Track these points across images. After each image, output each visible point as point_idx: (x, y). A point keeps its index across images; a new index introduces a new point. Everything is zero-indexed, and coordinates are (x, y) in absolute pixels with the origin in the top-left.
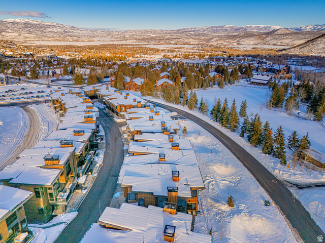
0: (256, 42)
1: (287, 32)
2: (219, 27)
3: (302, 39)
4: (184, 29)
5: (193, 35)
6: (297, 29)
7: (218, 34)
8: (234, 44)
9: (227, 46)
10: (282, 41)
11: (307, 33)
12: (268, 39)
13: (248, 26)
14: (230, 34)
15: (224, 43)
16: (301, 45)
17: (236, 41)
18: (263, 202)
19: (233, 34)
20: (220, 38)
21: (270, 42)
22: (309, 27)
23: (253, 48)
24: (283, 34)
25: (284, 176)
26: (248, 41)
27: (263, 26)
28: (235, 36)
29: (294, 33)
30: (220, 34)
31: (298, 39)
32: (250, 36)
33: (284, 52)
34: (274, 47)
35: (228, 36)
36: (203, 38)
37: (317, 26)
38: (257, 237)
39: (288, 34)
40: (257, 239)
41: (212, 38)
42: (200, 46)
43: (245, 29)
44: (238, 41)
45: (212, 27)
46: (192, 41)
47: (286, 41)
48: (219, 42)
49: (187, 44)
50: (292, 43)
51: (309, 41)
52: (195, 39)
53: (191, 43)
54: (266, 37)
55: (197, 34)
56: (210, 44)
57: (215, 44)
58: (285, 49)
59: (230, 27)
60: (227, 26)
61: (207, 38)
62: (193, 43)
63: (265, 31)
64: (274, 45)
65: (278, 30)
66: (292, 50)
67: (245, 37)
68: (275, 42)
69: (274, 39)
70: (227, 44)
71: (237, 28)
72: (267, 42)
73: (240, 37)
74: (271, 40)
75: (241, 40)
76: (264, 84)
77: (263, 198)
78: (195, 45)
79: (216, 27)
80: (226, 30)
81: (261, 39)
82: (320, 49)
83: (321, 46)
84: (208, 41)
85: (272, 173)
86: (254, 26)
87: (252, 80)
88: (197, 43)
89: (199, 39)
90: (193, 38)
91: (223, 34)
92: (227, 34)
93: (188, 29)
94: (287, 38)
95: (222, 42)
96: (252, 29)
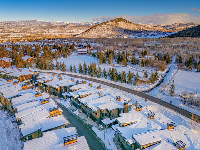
0: (59, 31)
1: (74, 25)
2: (32, 21)
3: (82, 29)
4: (5, 22)
5: (14, 26)
6: (78, 24)
7: (33, 26)
8: (46, 32)
9: (42, 33)
10: (73, 30)
11: (83, 26)
12: (65, 29)
13: (51, 21)
14: (41, 26)
15: (39, 32)
16: (84, 32)
17: (46, 30)
18: (144, 101)
19: (43, 26)
20: (36, 28)
21: (66, 31)
22: (83, 23)
23: (59, 35)
24: (72, 27)
26: (54, 30)
27: (59, 22)
28: (45, 27)
29: (77, 26)
30: (35, 26)
31: (80, 30)
32: (55, 28)
33: (76, 36)
34: (70, 34)
35: (40, 27)
36: (23, 28)
37: (87, 22)
39: (74, 27)
41: (30, 28)
42: (22, 33)
43: (50, 23)
44: (48, 30)
45: (27, 21)
46: (15, 30)
47: (75, 31)
48: (36, 31)
49: (11, 32)
50: (78, 31)
51: (87, 30)
52: (17, 29)
53: (15, 31)
54: (64, 28)
55: (17, 25)
56: (30, 32)
57: (33, 32)
58: (77, 35)
59: (39, 21)
60: (37, 21)
61: (26, 28)
62: (17, 31)
63: (61, 25)
64: (69, 32)
65: (69, 24)
66: (80, 35)
67: (51, 28)
68: (69, 31)
69: (68, 29)
70: (41, 32)
71: (44, 22)
72: (65, 31)
73: (48, 28)
74: (67, 30)
75: (50, 30)
76: (85, 54)
77: (142, 99)
78: (18, 32)
79: (30, 21)
80: (37, 23)
81: (61, 29)
82: (93, 34)
83: (93, 33)
84: (28, 30)
85: (134, 90)
86: (54, 21)
87: (78, 52)
88: (19, 31)
89: (20, 28)
90: (15, 28)
91: (36, 26)
92: (39, 25)
93: (8, 21)
94: (75, 29)
95: (38, 31)
96: (54, 23)
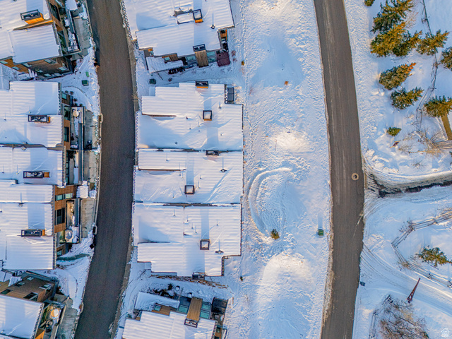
18: (316, 229)
25: (376, 165)
38: (289, 276)
40: (289, 278)
77: (320, 220)
85: (362, 153)
